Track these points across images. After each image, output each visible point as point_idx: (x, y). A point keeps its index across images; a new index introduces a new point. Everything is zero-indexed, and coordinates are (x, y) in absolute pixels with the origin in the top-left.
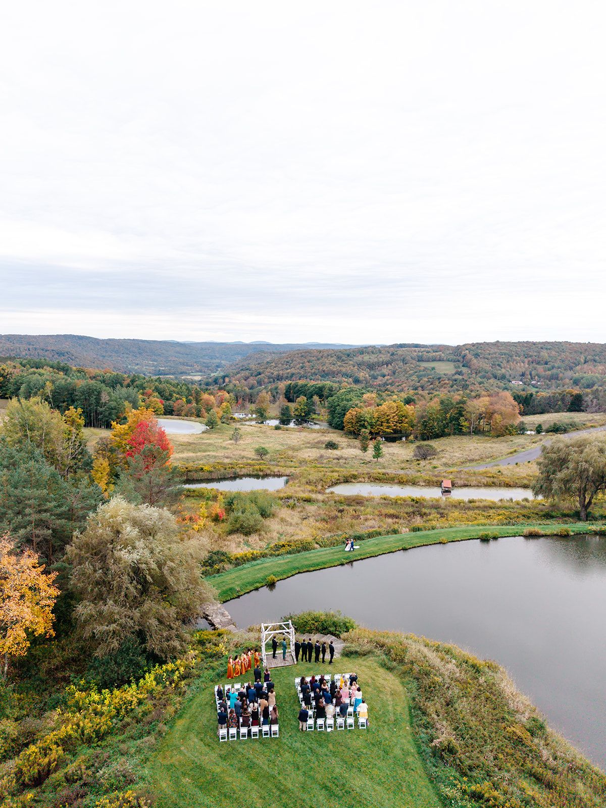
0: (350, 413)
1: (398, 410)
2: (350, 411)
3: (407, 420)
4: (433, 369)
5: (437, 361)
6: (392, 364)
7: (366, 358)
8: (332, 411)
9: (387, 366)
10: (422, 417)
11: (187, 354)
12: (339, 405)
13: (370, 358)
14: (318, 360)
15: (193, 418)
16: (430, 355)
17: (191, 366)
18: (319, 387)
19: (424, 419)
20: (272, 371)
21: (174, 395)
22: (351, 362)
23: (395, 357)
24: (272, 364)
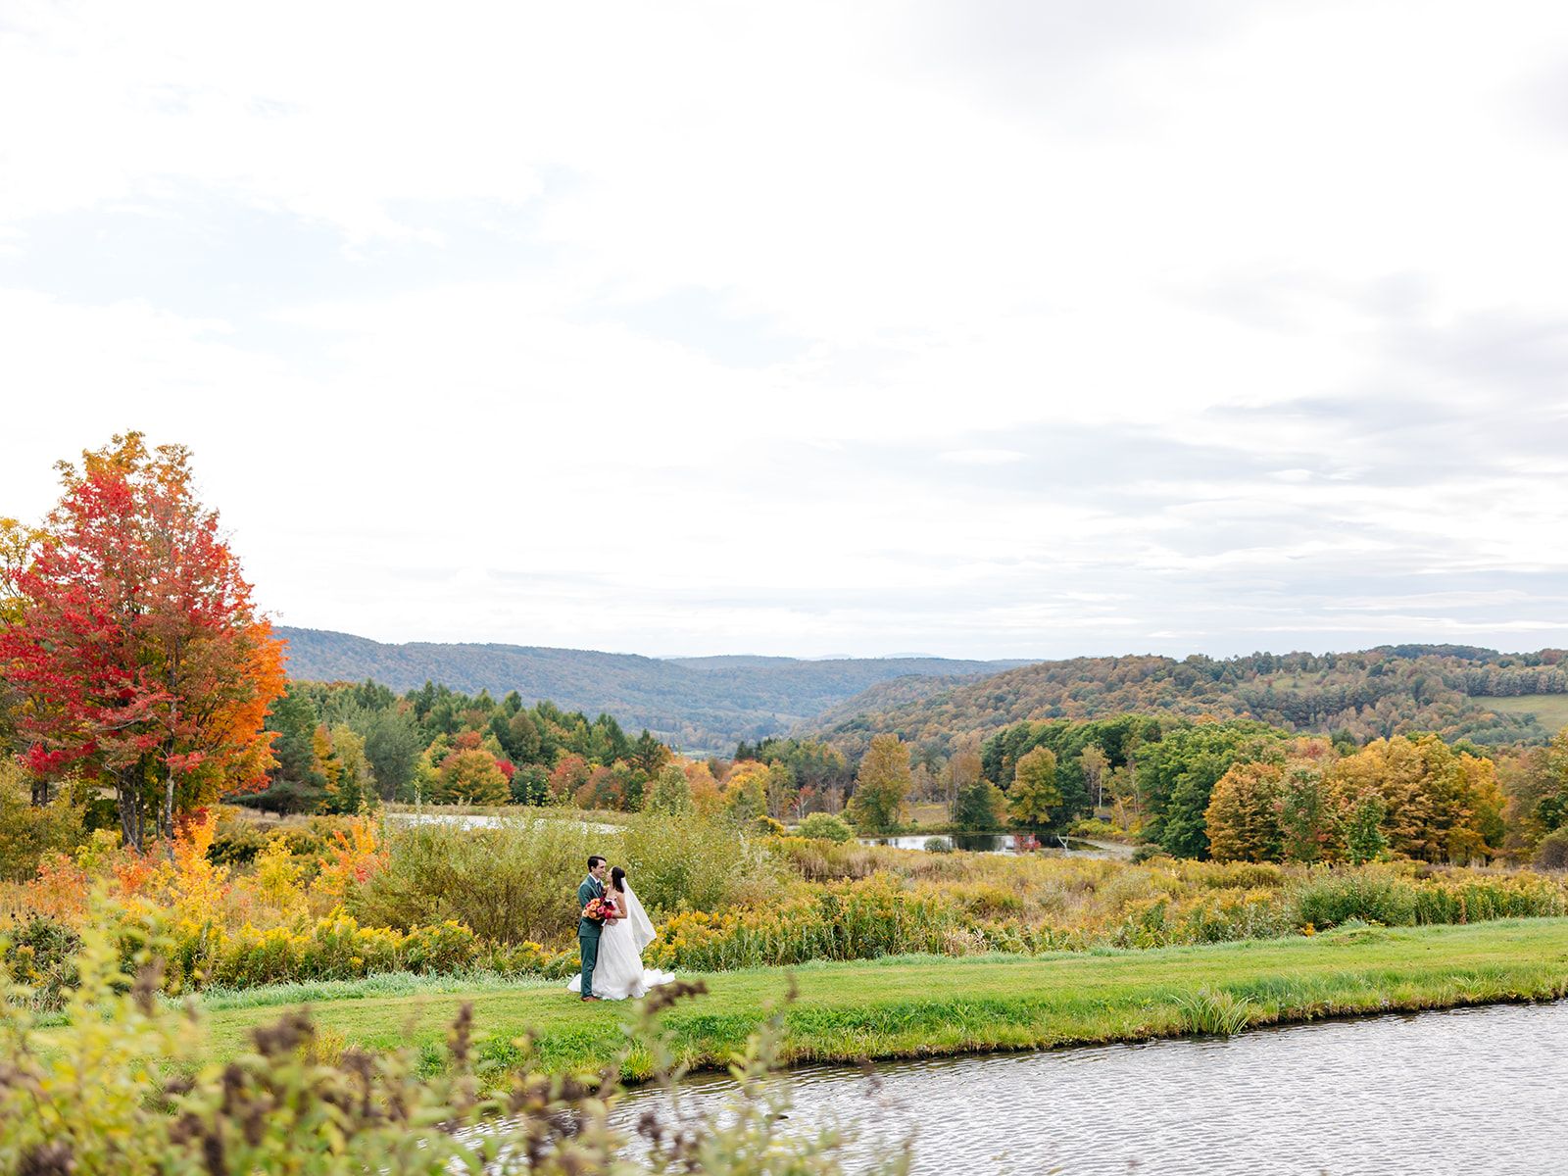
0: (1232, 780)
1: (1426, 772)
2: (1230, 773)
3: (1467, 813)
4: (1529, 720)
5: (1541, 693)
6: (1378, 705)
7: (1282, 684)
9: (1359, 711)
10: (1535, 791)
11: (660, 692)
12: (1183, 769)
13: (1295, 686)
14: (1110, 689)
15: (605, 813)
16: (1516, 673)
17: (674, 728)
18: (1108, 729)
19: (1544, 797)
20: (945, 730)
21: (562, 752)
22: (1227, 698)
23: (1388, 680)
24: (944, 707)
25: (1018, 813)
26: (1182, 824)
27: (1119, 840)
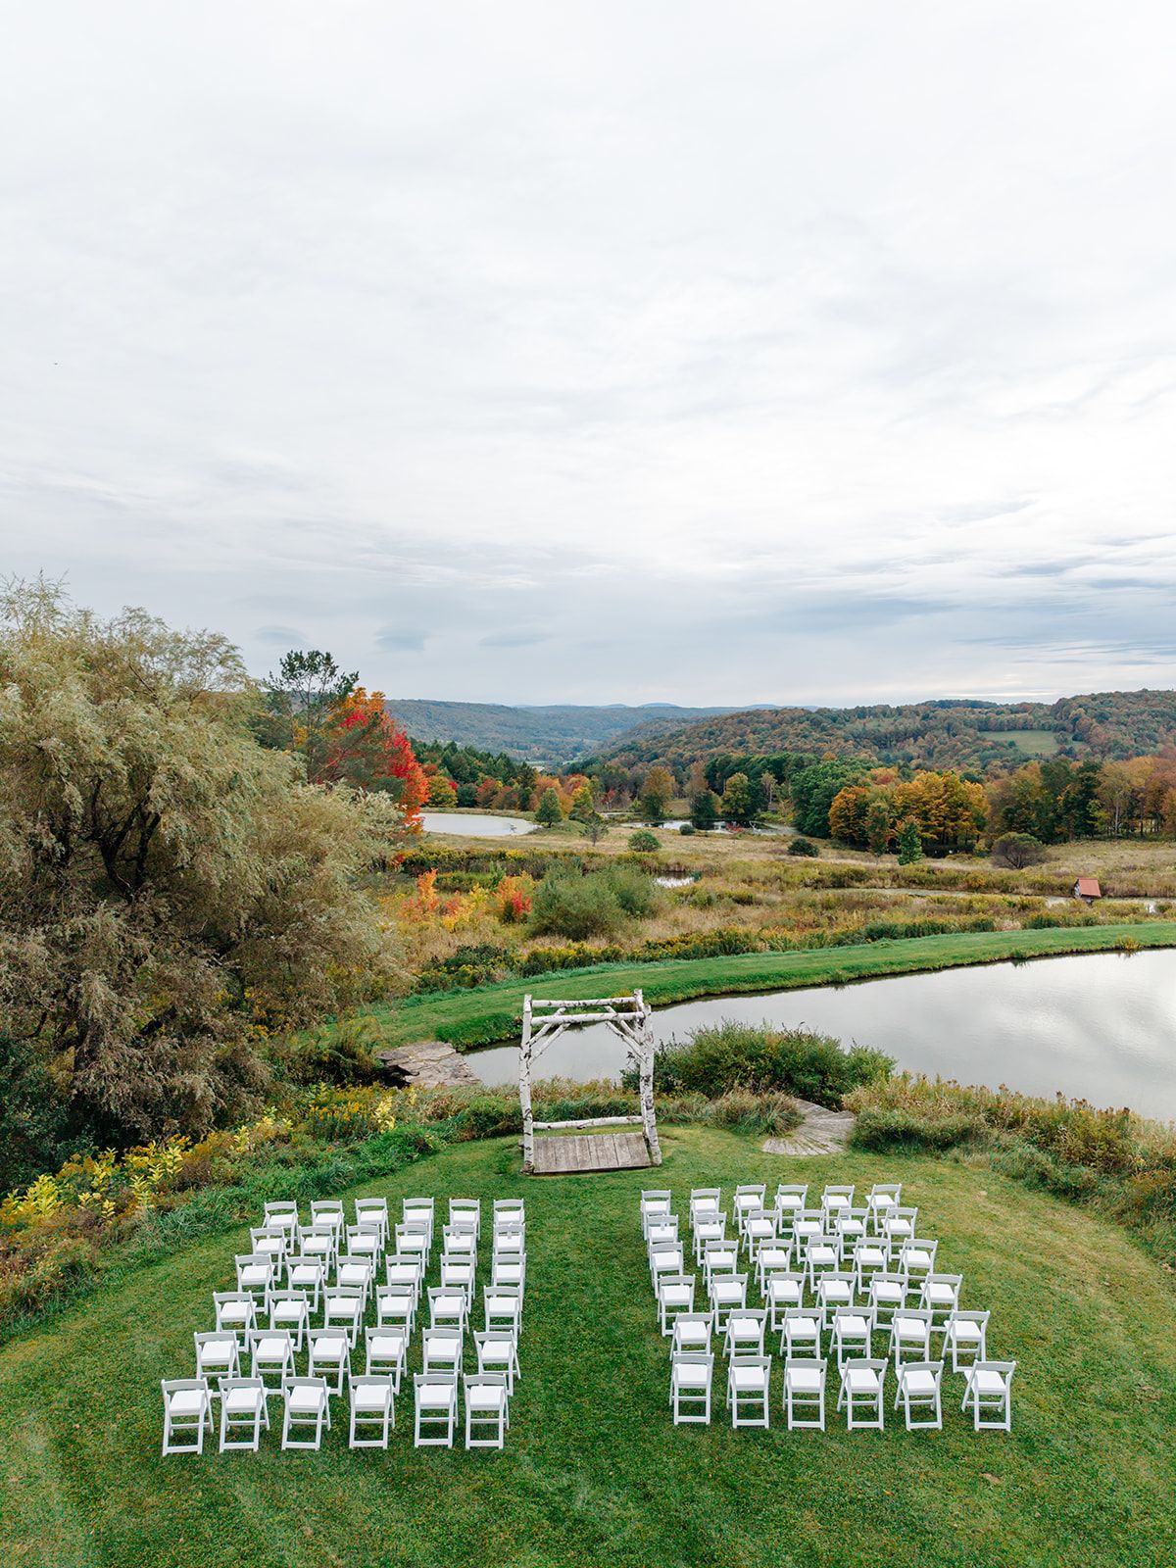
0: (842, 797)
1: (946, 791)
2: (842, 793)
3: (967, 813)
4: (1012, 744)
5: (1019, 729)
6: (926, 737)
7: (871, 724)
8: (803, 799)
9: (916, 740)
10: (1004, 801)
11: (518, 727)
12: (817, 787)
13: (879, 726)
14: (773, 728)
15: (512, 812)
16: (1005, 718)
17: (526, 748)
18: (775, 760)
19: (1007, 807)
20: (681, 751)
21: (481, 775)
22: (839, 732)
23: (933, 723)
24: (680, 738)
25: (727, 808)
26: (816, 817)
27: (781, 823)
